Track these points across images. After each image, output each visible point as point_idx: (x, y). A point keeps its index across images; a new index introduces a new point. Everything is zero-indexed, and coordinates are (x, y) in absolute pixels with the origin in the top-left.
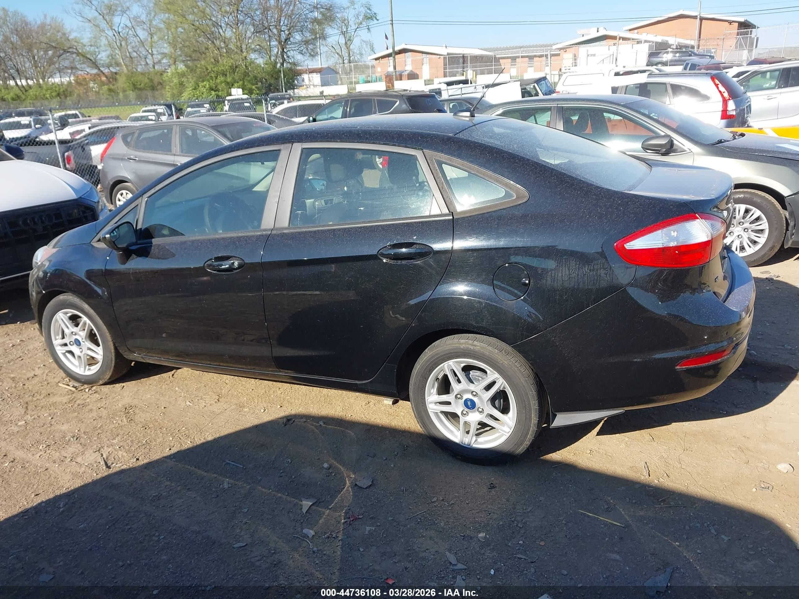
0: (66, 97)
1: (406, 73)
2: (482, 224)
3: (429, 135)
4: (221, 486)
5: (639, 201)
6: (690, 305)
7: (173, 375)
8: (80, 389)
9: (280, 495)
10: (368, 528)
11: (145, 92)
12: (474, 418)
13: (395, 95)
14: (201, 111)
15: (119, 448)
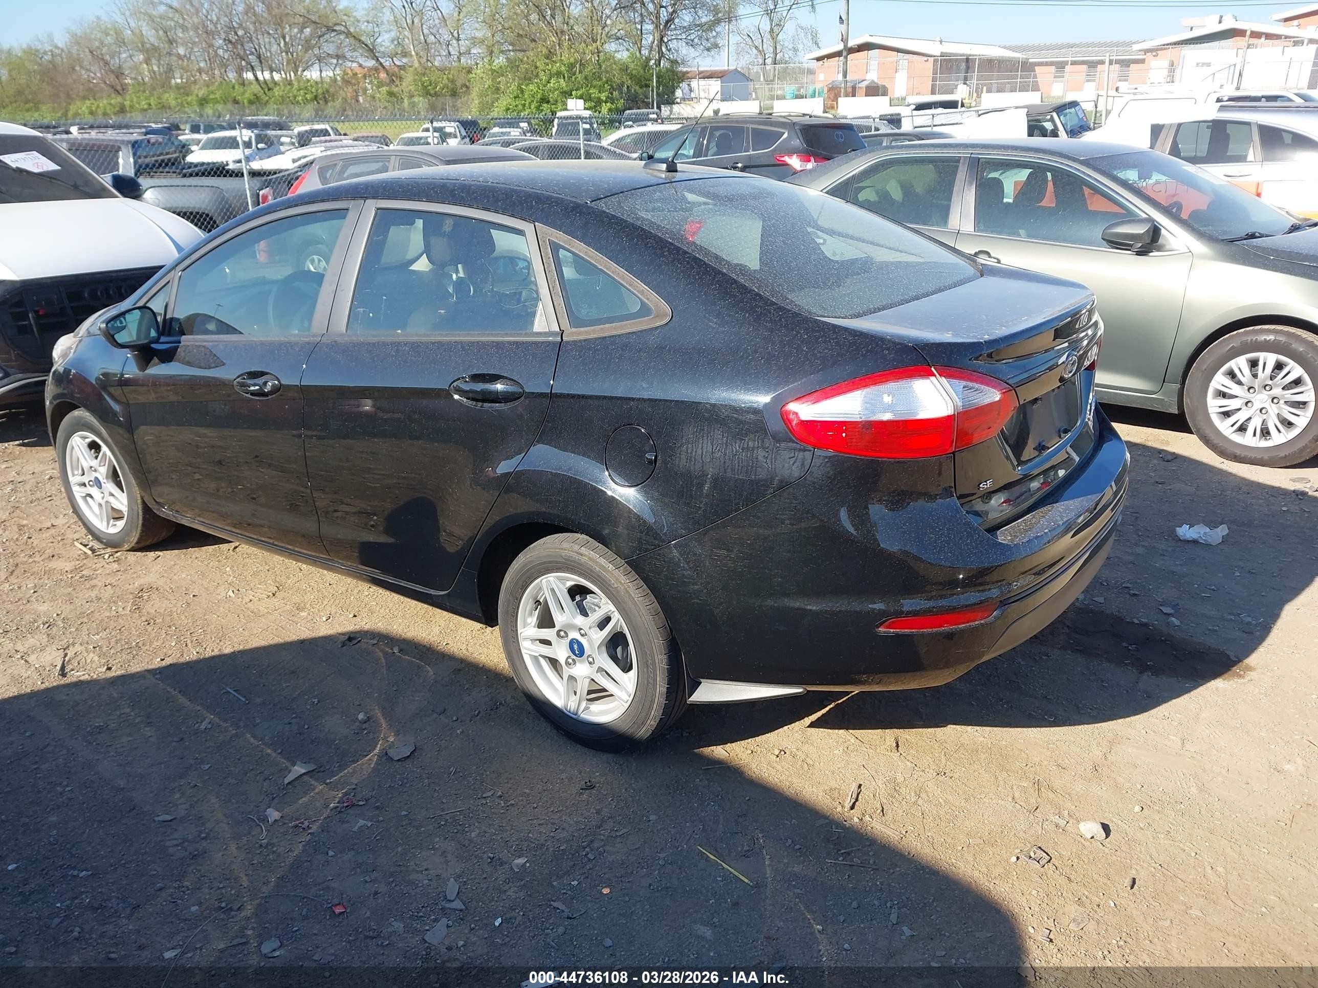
0: (326, 102)
1: (864, 84)
2: (598, 354)
3: (549, 198)
4: (197, 725)
5: (836, 338)
6: (904, 524)
7: (236, 548)
8: (98, 553)
9: (269, 751)
10: (362, 822)
11: (441, 99)
12: (581, 670)
13: (783, 123)
14: (512, 134)
15: (94, 648)
